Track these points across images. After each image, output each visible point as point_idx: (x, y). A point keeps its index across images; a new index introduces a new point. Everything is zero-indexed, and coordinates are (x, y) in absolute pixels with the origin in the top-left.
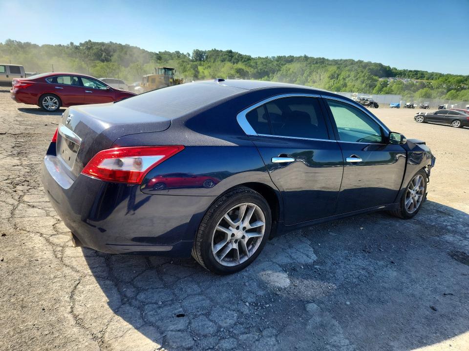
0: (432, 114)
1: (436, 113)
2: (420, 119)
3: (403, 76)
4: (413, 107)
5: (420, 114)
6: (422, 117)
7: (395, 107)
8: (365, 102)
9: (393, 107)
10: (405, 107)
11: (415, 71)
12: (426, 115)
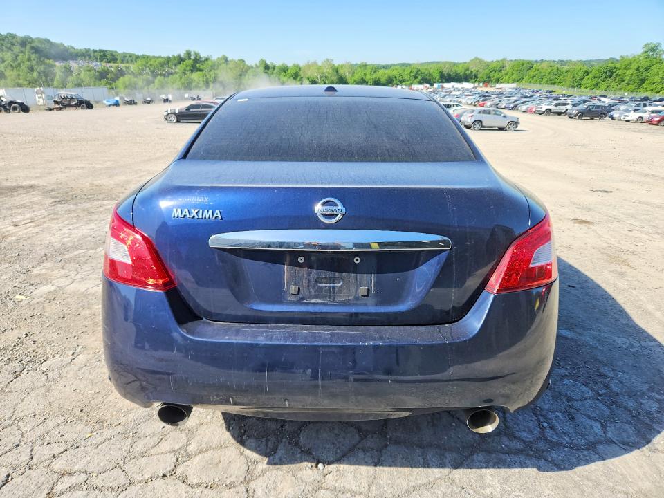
0: (184, 110)
1: (188, 109)
2: (172, 119)
3: (87, 58)
4: (135, 103)
5: (169, 112)
6: (174, 116)
7: (114, 105)
8: (70, 102)
9: (110, 106)
10: (125, 104)
11: (101, 51)
12: (177, 112)
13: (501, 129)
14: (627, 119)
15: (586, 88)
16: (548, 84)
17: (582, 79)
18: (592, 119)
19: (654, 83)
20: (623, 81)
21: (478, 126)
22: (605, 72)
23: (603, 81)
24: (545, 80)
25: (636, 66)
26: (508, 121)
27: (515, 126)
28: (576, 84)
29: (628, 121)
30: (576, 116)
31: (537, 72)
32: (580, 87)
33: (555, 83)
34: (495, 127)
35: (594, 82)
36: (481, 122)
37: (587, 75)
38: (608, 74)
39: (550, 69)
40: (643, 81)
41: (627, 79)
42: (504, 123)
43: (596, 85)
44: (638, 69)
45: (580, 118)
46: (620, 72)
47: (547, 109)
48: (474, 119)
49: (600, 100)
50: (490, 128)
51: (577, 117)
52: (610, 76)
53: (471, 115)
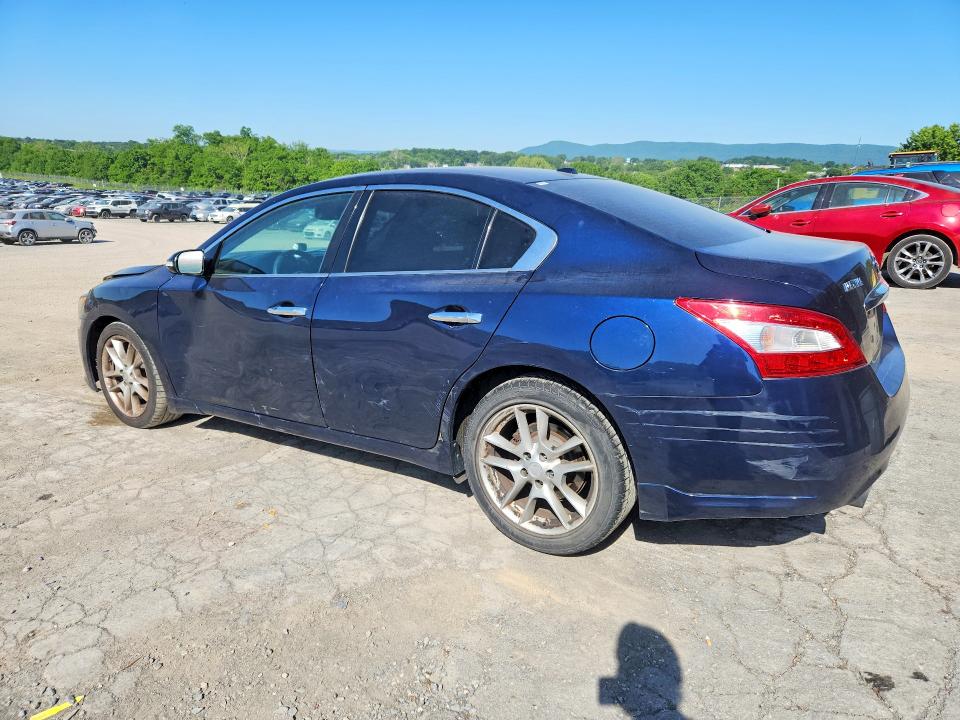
13: (67, 241)
14: (215, 219)
15: (116, 181)
16: (56, 174)
17: (107, 168)
18: (172, 221)
19: (202, 176)
20: (164, 172)
21: (29, 239)
22: (137, 160)
23: (137, 171)
24: (48, 168)
25: (174, 154)
26: (78, 229)
27: (90, 235)
28: (100, 175)
29: (217, 222)
30: (151, 218)
31: (30, 156)
32: (108, 180)
33: (66, 173)
34: (53, 238)
35: (126, 173)
36: (33, 231)
37: (113, 162)
38: (141, 162)
39: (51, 152)
40: (189, 172)
41: (168, 169)
42: (73, 232)
43: (130, 176)
44: (177, 158)
45: (157, 220)
46: (155, 160)
47: (103, 210)
48: (18, 228)
49: (163, 197)
50: (48, 241)
51: (153, 220)
52: (145, 166)
53: (10, 221)
